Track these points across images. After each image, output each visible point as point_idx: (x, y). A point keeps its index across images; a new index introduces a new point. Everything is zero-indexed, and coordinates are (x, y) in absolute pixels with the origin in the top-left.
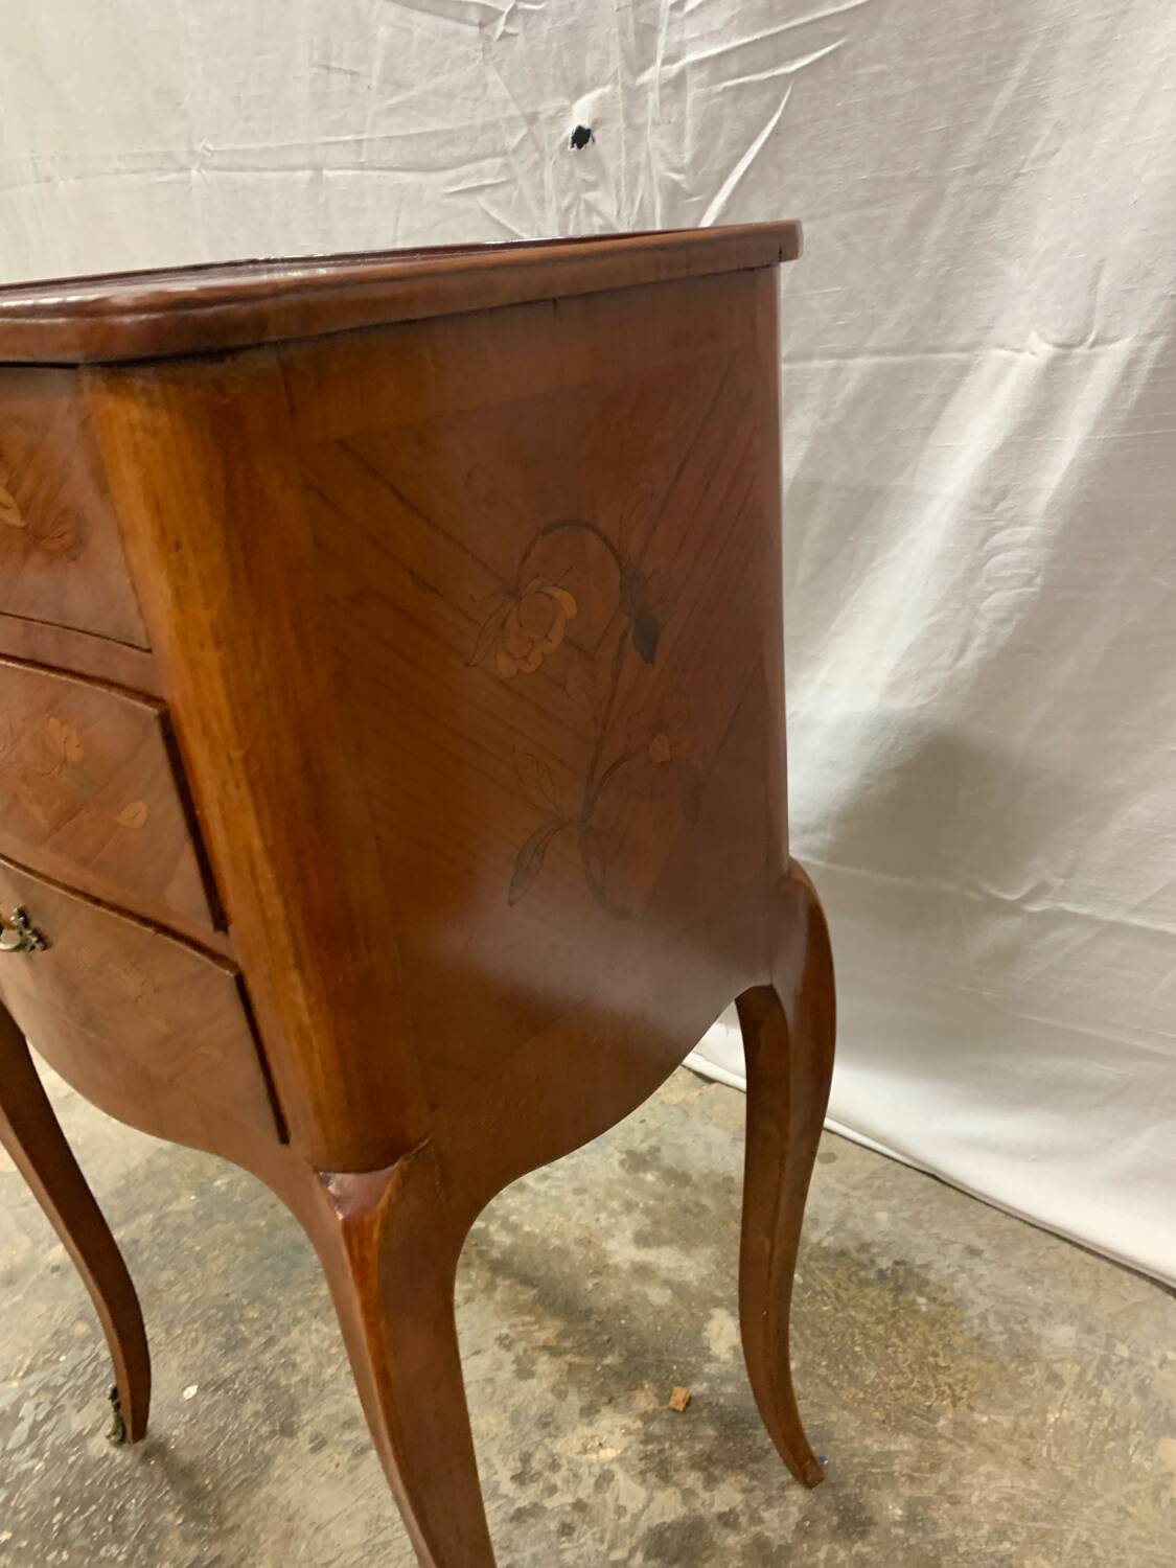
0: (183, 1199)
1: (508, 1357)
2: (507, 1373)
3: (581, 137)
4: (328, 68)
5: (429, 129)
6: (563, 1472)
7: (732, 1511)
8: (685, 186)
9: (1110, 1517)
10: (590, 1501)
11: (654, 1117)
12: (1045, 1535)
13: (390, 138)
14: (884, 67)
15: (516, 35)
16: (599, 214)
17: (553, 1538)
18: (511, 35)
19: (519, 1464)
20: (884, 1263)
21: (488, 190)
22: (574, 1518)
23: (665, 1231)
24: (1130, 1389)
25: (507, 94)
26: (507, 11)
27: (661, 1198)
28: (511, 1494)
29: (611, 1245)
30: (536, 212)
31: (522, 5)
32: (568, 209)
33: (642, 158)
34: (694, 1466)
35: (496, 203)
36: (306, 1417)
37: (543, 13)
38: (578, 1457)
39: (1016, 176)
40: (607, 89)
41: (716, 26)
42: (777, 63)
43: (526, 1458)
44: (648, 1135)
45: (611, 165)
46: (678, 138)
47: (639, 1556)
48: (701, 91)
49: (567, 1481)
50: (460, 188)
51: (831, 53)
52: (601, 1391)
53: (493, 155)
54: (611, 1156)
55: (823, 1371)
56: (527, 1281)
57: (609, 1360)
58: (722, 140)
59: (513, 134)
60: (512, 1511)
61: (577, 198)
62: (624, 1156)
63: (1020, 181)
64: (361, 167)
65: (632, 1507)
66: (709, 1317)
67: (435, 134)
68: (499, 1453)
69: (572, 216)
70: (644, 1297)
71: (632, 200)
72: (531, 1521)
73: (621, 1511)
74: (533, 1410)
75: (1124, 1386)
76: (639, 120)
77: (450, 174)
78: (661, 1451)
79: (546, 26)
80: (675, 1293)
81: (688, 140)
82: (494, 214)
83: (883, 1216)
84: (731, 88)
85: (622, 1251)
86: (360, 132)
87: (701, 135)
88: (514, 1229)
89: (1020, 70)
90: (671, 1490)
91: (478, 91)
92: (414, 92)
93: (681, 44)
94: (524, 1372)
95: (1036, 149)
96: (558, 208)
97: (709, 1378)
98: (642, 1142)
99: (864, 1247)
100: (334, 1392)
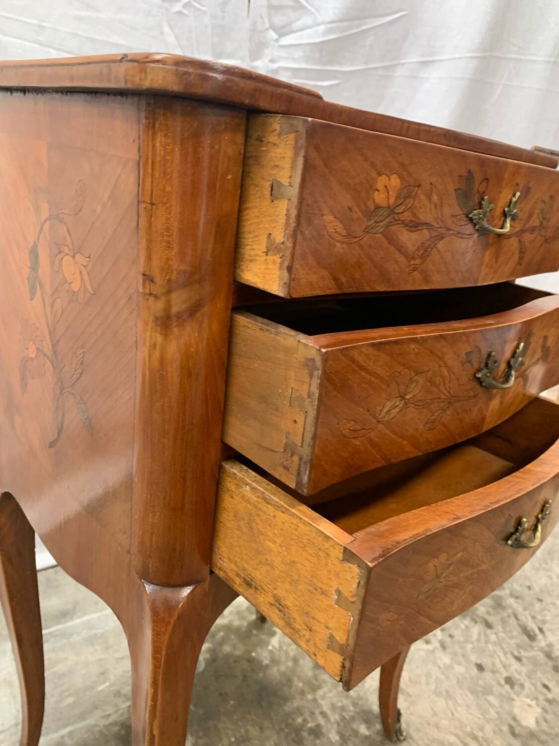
31: (193, 3)
41: (296, 55)
42: (318, 81)
51: (336, 84)
93: (278, 57)
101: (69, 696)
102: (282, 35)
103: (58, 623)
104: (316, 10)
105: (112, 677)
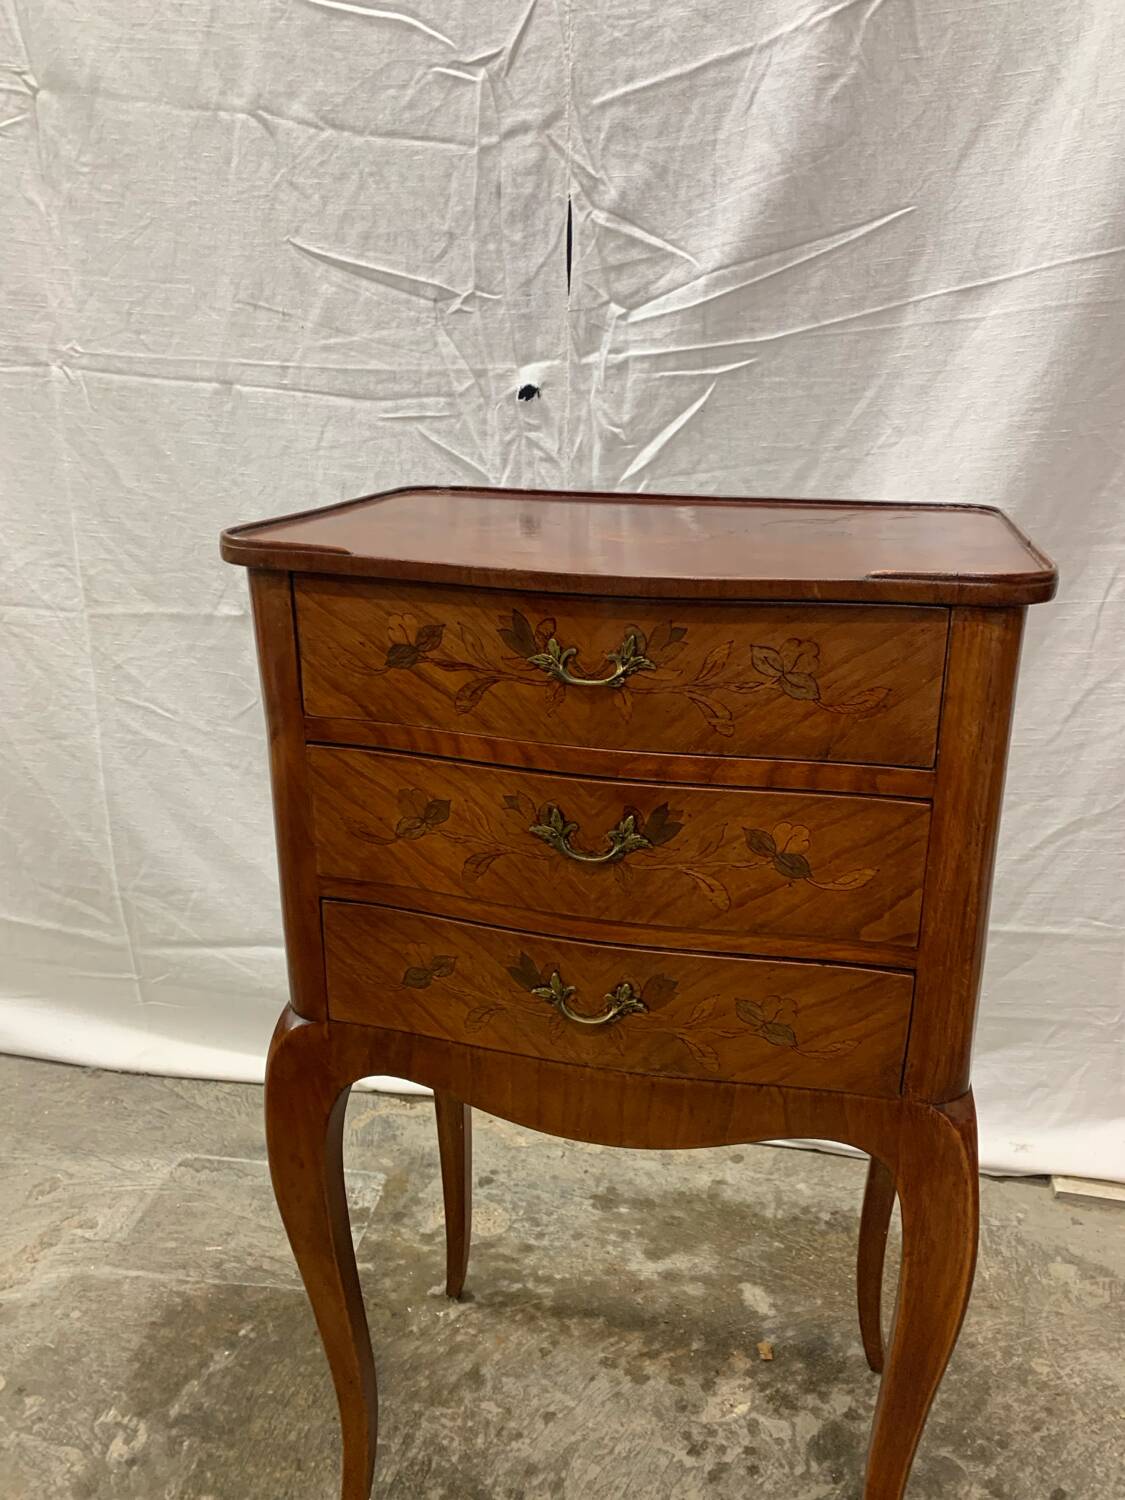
0: (217, 1358)
1: (619, 1373)
2: (627, 1385)
3: (528, 392)
4: (256, 307)
5: (368, 367)
6: (721, 1433)
7: (850, 1409)
8: (623, 437)
9: (1054, 1320)
10: (754, 1445)
11: (592, 1166)
12: (1030, 1344)
13: (323, 370)
14: (782, 379)
15: (470, 313)
16: (541, 448)
17: (749, 1479)
18: (466, 312)
19: (685, 1442)
20: (826, 1216)
21: (429, 420)
22: (751, 1460)
23: (664, 1244)
24: (1014, 1243)
25: (457, 353)
26: (465, 294)
27: (643, 1222)
28: (696, 1465)
29: (633, 1266)
30: (478, 442)
31: (479, 293)
32: (510, 443)
33: (584, 413)
34: (808, 1391)
35: (438, 432)
36: (489, 1481)
37: (498, 302)
38: (723, 1420)
39: (867, 455)
40: (556, 362)
41: (658, 334)
42: (705, 367)
43: (687, 1436)
44: (598, 1181)
45: (556, 416)
46: (619, 402)
47: (814, 1467)
48: (644, 376)
49: (728, 1438)
50: (399, 415)
51: (747, 366)
52: (706, 1368)
53: (438, 394)
54: (581, 1204)
55: (840, 1298)
56: (590, 1314)
57: (695, 1346)
58: (656, 410)
59: (460, 382)
60: (705, 1475)
61: (519, 436)
62: (591, 1201)
63: (869, 459)
64: (284, 387)
65: (786, 1434)
66: (741, 1291)
67: (377, 372)
68: (665, 1441)
69: (514, 447)
70: (685, 1293)
71: (572, 442)
72: (724, 1475)
73: (779, 1441)
74: (667, 1402)
75: (1009, 1242)
76: (583, 387)
77: (389, 404)
78: (777, 1391)
79: (502, 311)
80: (705, 1283)
81: (627, 407)
82: (434, 438)
83: (801, 1186)
84: (668, 377)
85: (647, 1269)
86: (288, 361)
87: (639, 404)
88: (548, 1280)
89: (870, 394)
90: (802, 1413)
91: (428, 346)
92: (355, 338)
93: (626, 342)
94: (640, 1379)
95: (881, 440)
96: (501, 441)
97: (772, 1331)
98: (597, 1186)
99: (806, 1210)
100: (497, 1454)
101: (176, 1240)
102: (632, 308)
103: (248, 1156)
104: (692, 255)
105: (233, 1244)
